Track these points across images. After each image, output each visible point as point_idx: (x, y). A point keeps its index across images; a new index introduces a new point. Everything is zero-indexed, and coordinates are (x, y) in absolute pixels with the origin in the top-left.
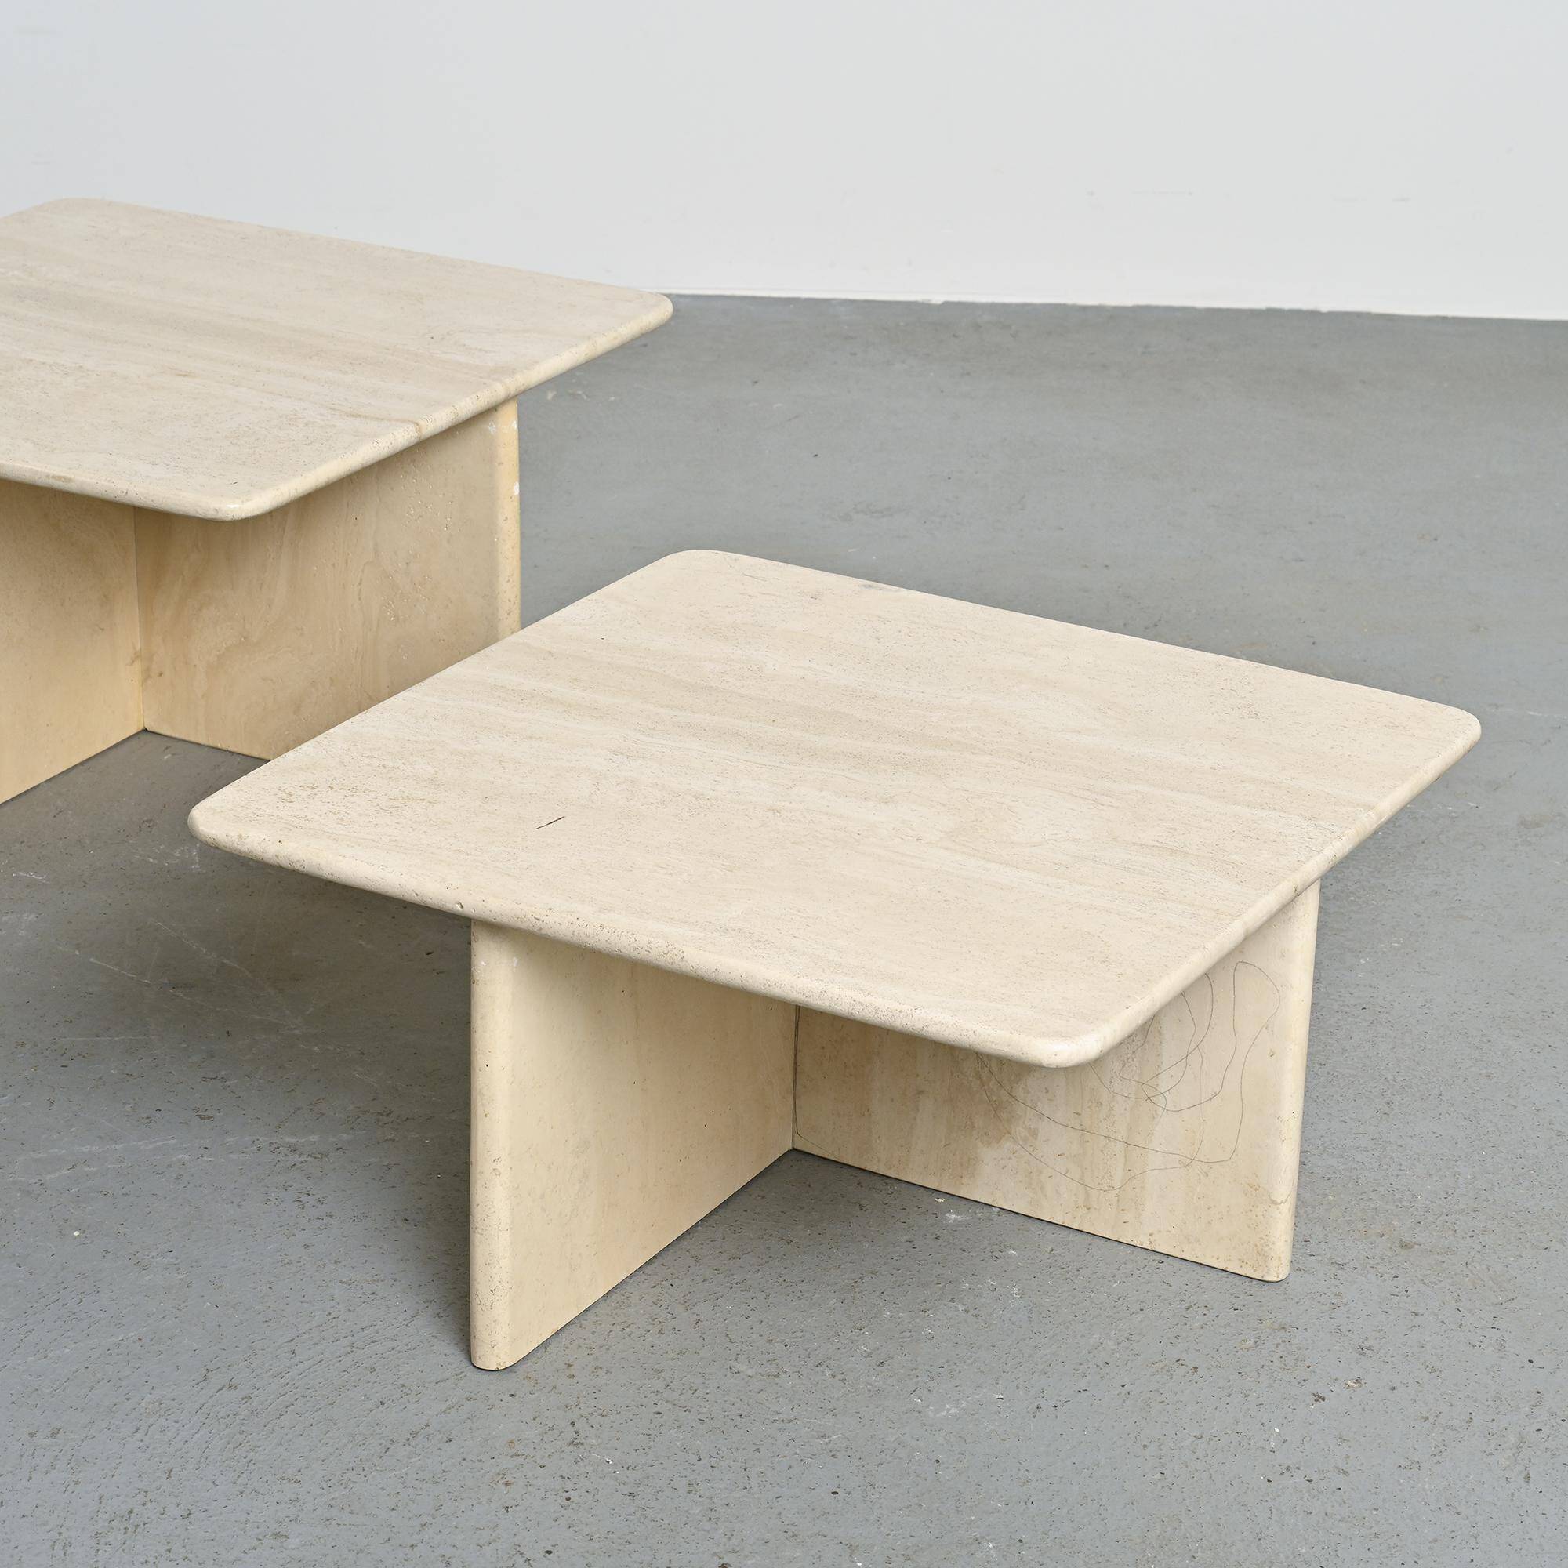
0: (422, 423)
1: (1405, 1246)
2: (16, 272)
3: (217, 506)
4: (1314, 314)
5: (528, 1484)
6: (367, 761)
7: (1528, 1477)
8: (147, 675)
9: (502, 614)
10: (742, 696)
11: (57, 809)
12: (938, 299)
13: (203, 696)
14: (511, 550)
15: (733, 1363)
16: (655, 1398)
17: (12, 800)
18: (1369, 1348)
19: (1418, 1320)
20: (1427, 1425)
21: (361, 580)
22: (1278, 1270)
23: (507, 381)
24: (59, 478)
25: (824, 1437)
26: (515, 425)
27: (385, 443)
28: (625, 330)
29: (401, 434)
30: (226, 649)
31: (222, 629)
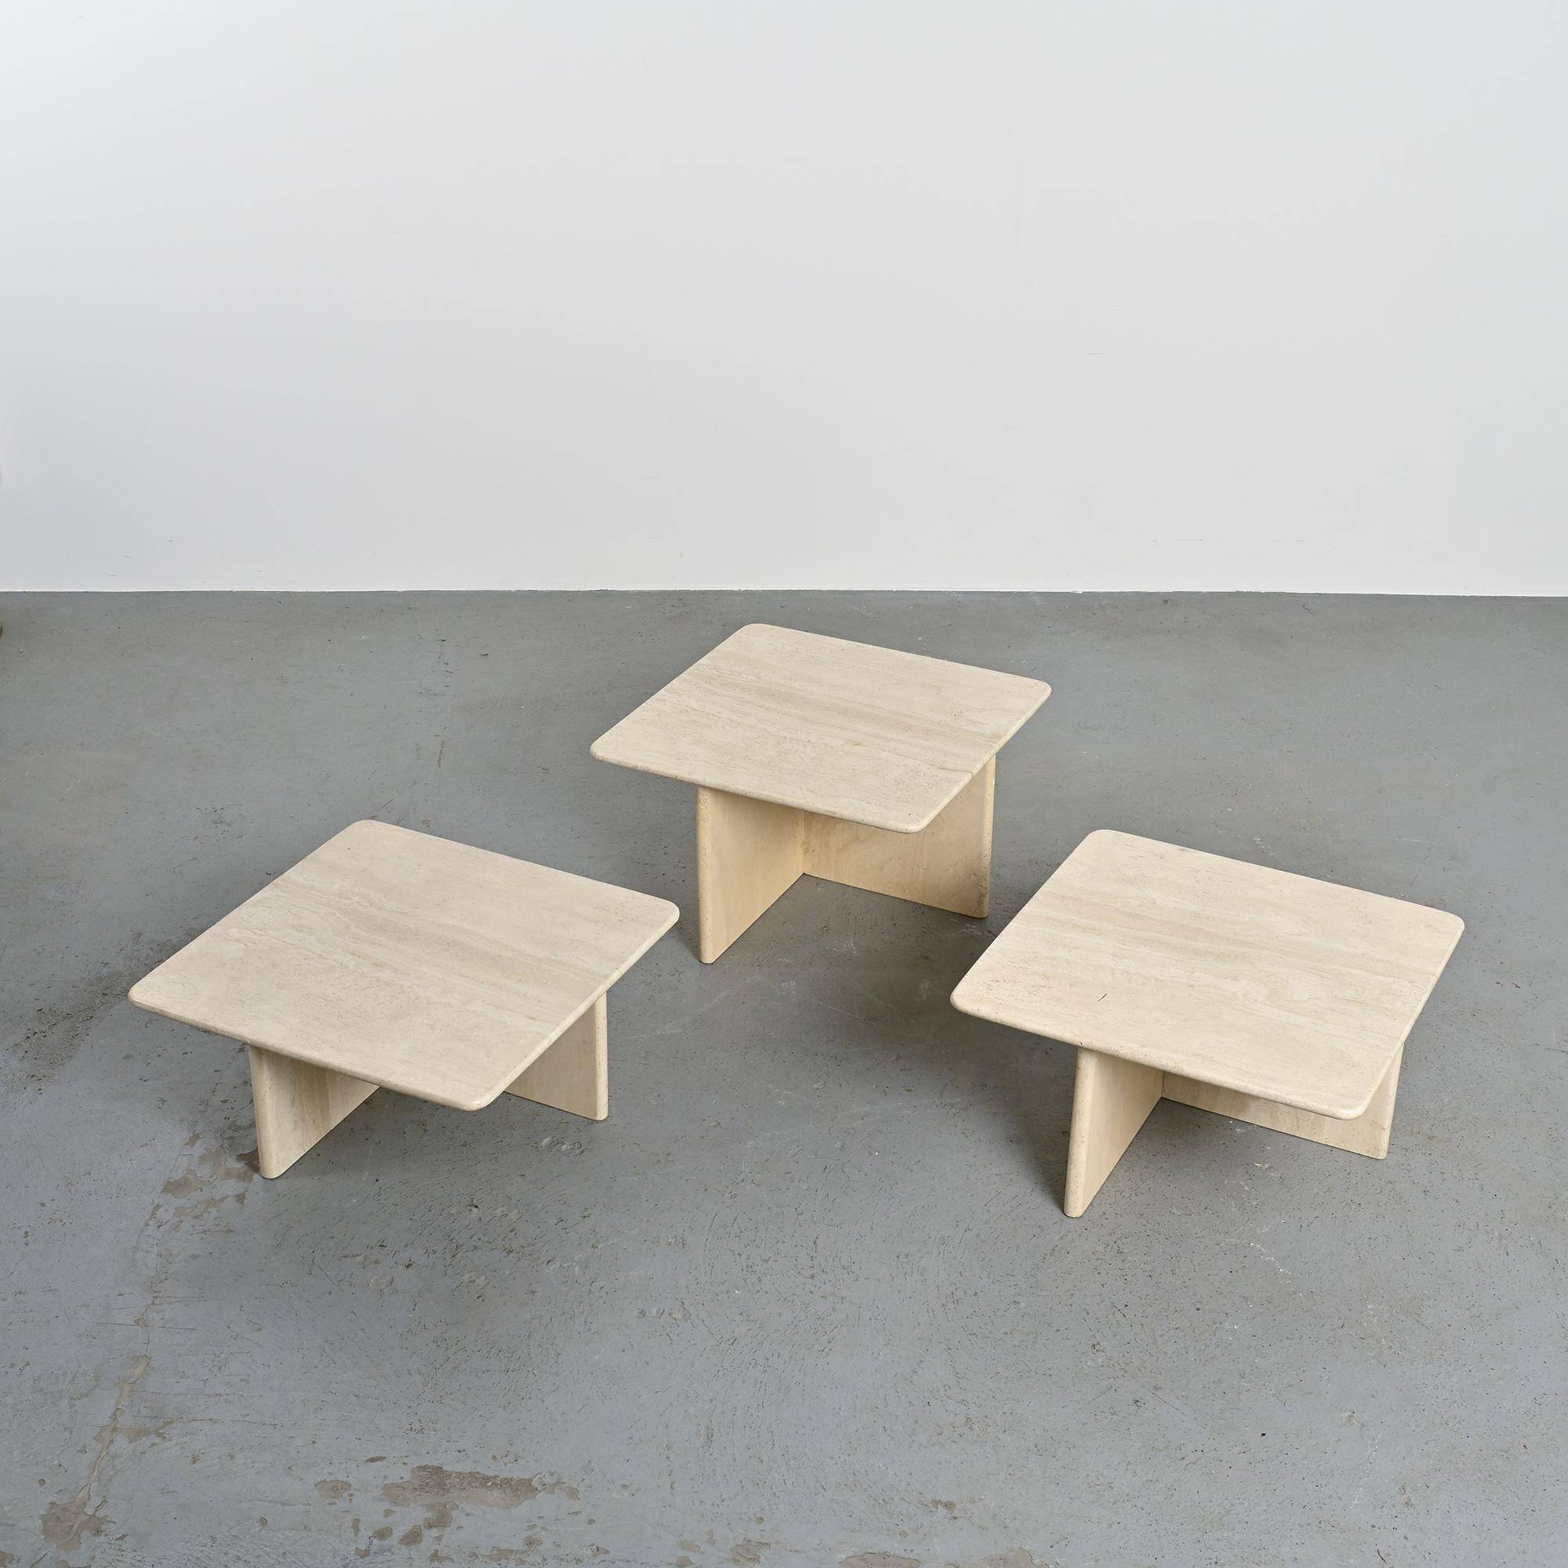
0: (973, 771)
1: (1430, 1138)
3: (906, 828)
4: (1259, 594)
5: (1108, 1273)
6: (1013, 964)
7: (1508, 1253)
8: (806, 851)
9: (985, 834)
10: (1154, 920)
12: (1080, 591)
13: (835, 862)
15: (1170, 1209)
16: (1145, 1228)
18: (1428, 1191)
19: (1445, 1176)
20: (1461, 1229)
22: (1382, 1155)
23: (1000, 743)
24: (831, 812)
25: (1218, 1244)
27: (962, 785)
28: (1037, 706)
29: (967, 778)
30: (847, 842)
31: (845, 833)
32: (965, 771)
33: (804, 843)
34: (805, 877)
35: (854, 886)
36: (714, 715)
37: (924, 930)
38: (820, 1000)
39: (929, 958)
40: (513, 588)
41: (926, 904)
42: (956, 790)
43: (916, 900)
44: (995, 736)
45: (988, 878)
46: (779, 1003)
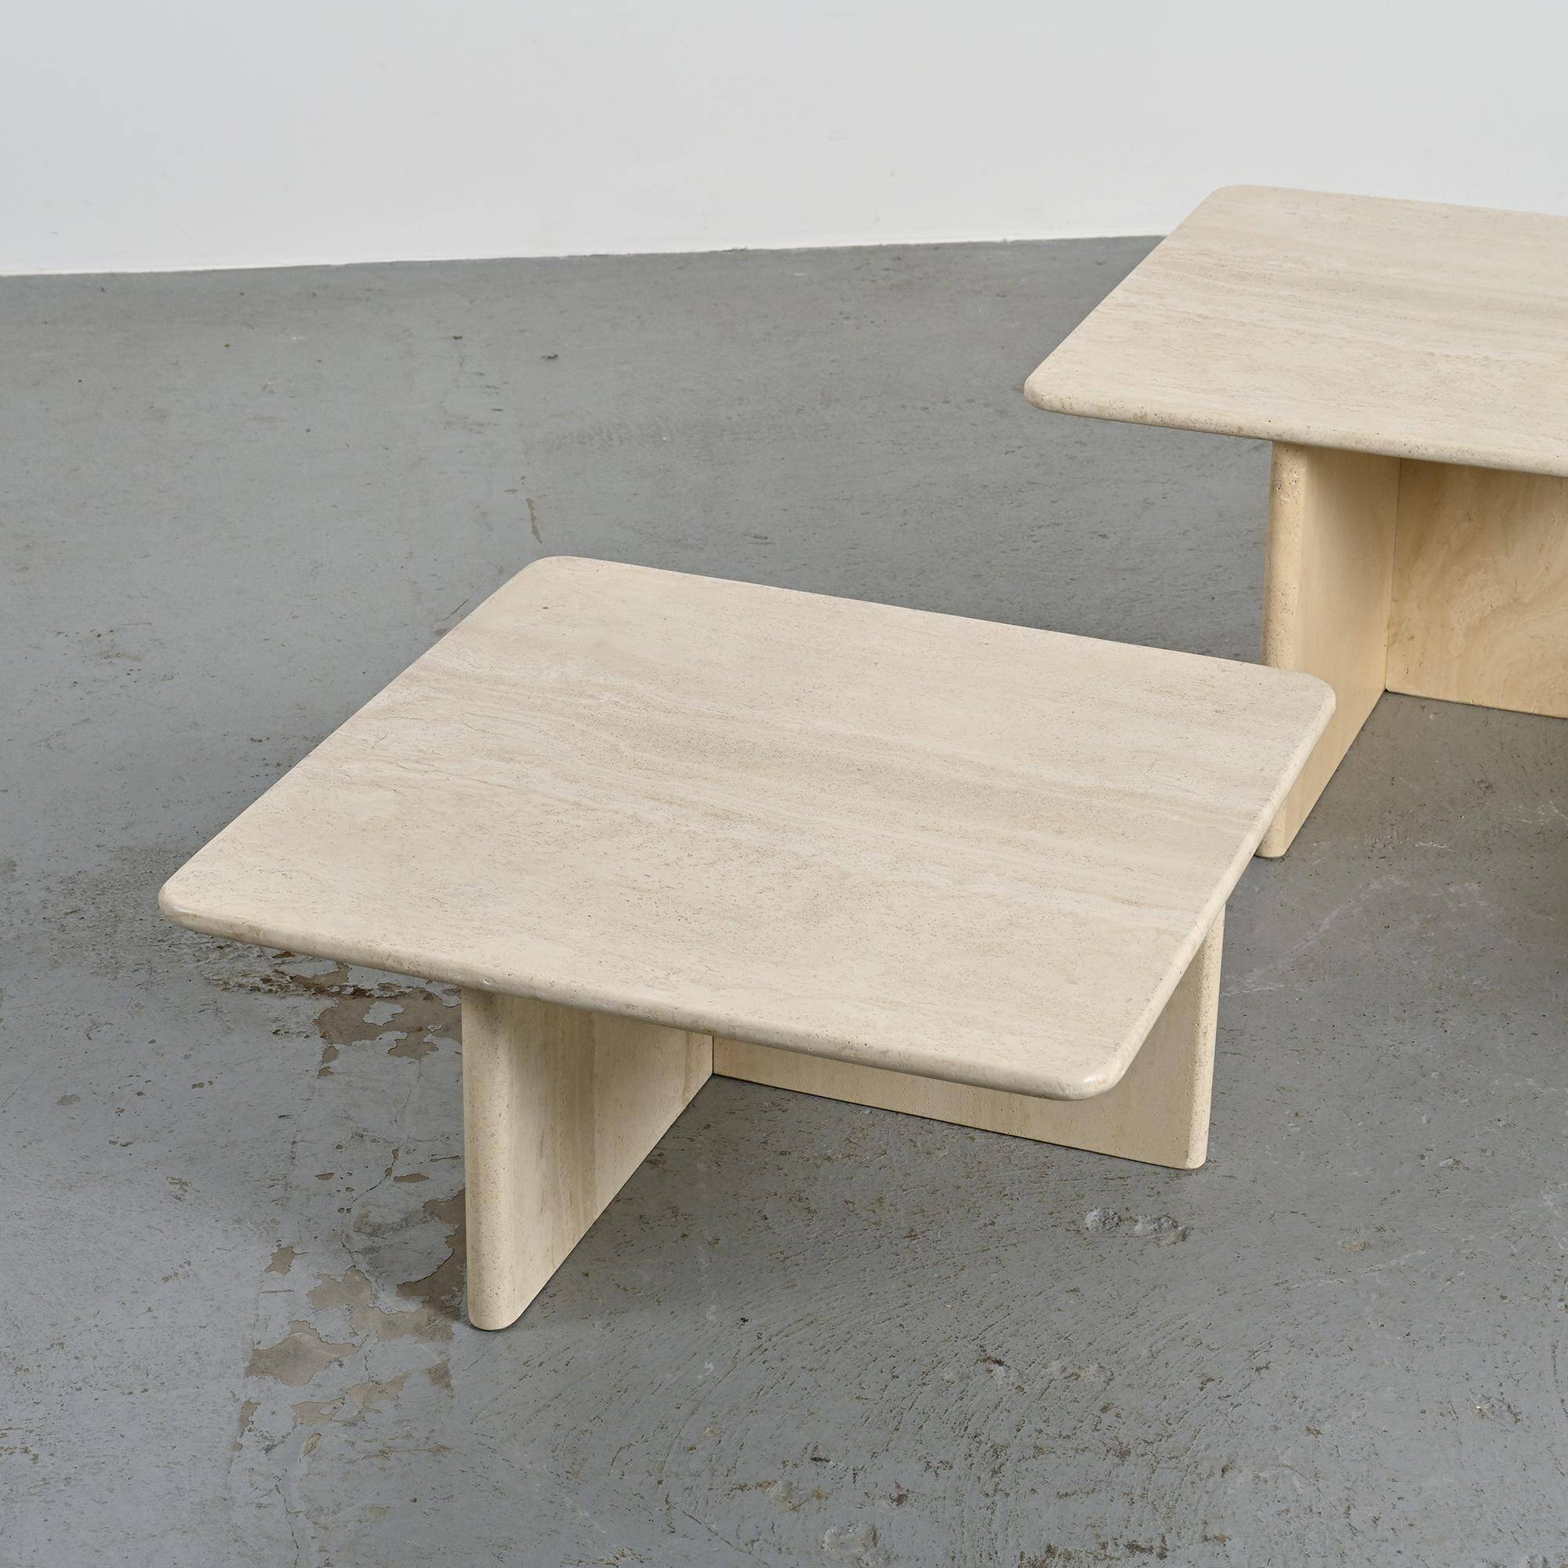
8: (1394, 640)
11: (1386, 777)
13: (1458, 657)
30: (1491, 611)
31: (1489, 592)
33: (1391, 621)
35: (1502, 706)
38: (1546, 913)
46: (1463, 924)
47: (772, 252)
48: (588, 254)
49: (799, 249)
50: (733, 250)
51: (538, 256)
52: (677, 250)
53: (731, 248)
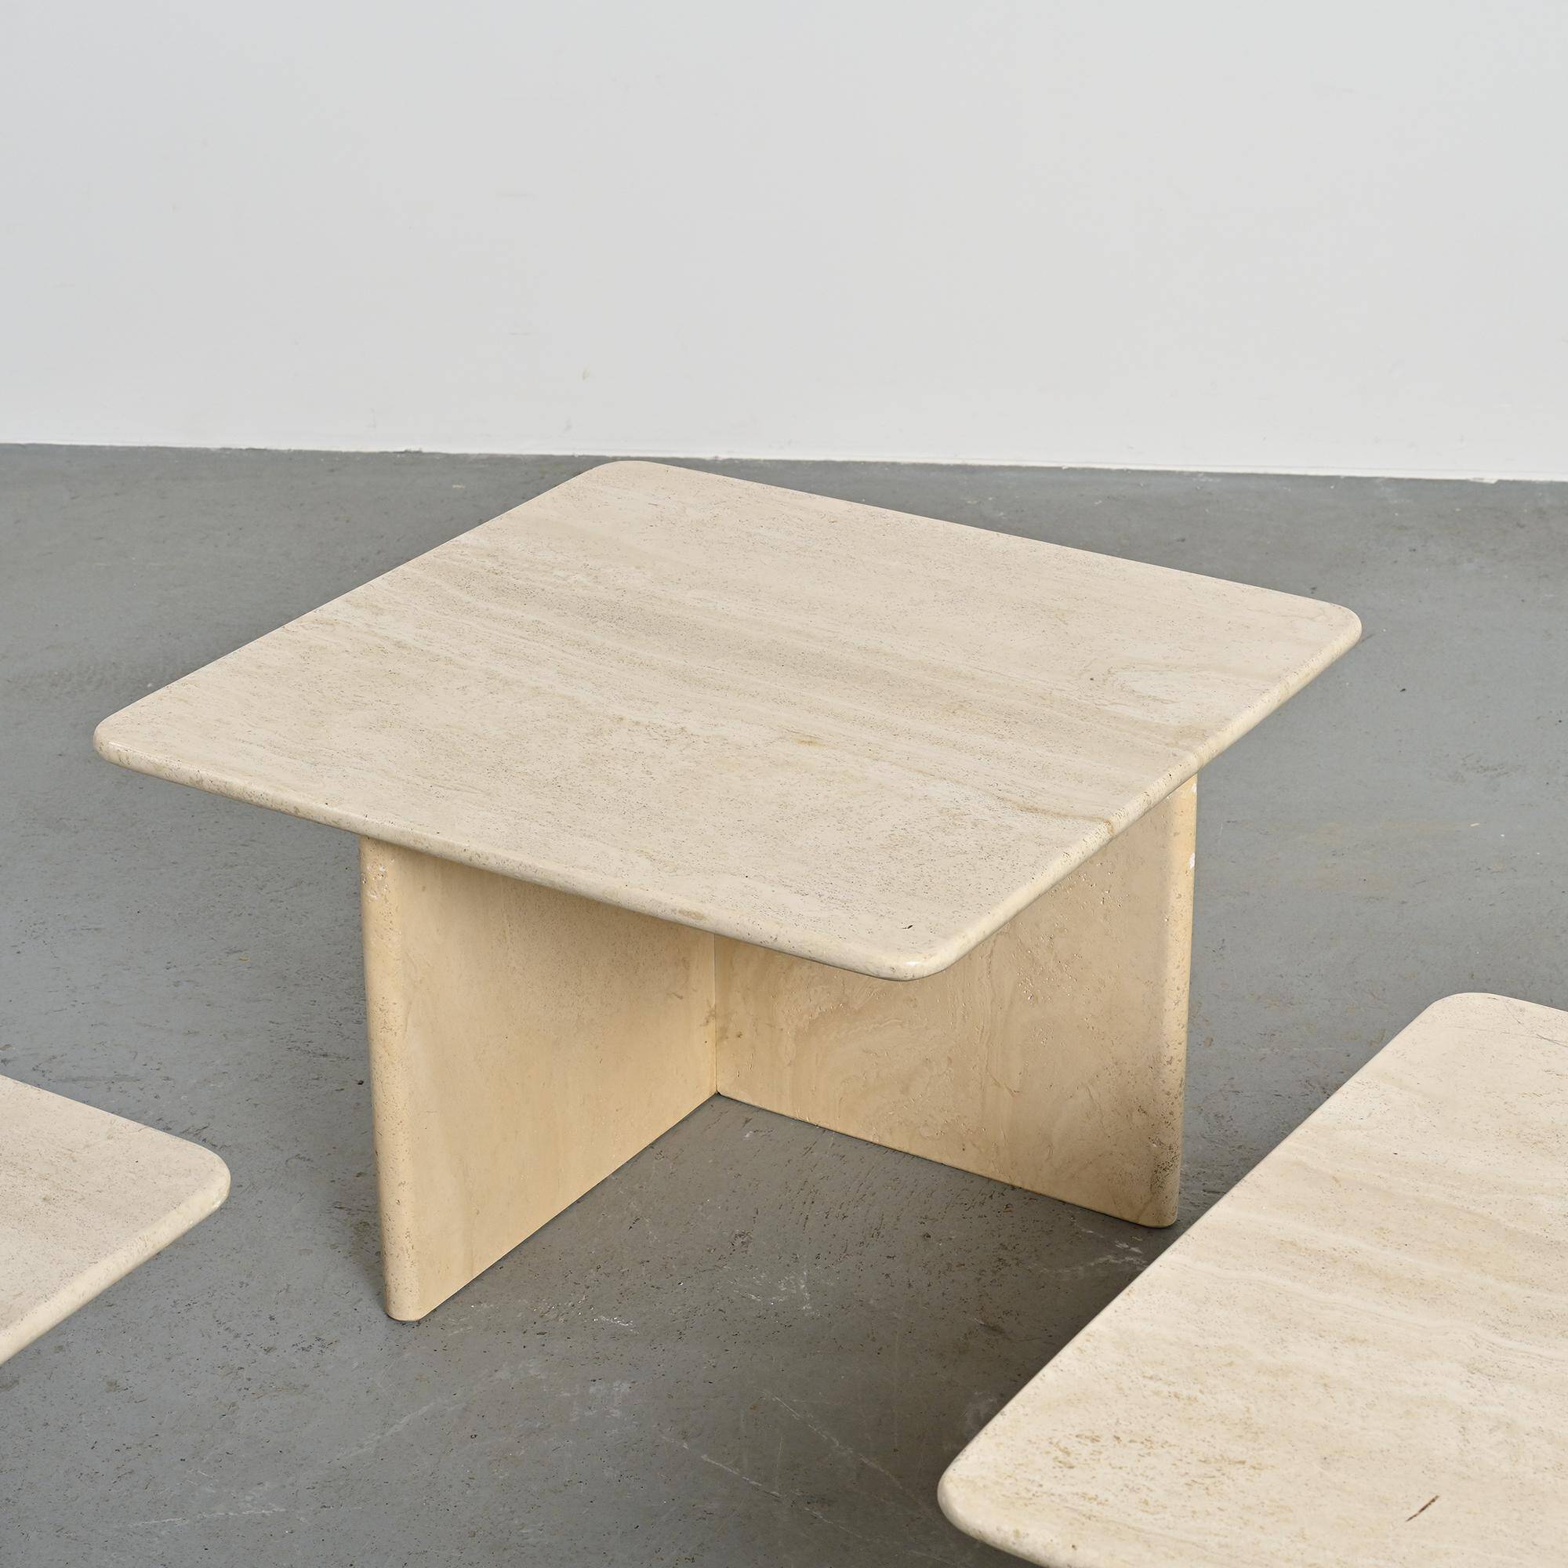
0: (1113, 820)
2: (578, 577)
3: (894, 964)
6: (1152, 1384)
8: (722, 1034)
9: (1169, 1004)
11: (632, 1216)
12: (1491, 477)
13: (789, 1065)
14: (1183, 931)
17: (578, 1201)
21: (992, 952)
23: (1200, 749)
24: (689, 914)
26: (1194, 789)
27: (1077, 853)
28: (1317, 663)
29: (1093, 839)
30: (819, 1013)
31: (816, 991)
32: (1092, 819)
33: (713, 1014)
34: (717, 1103)
35: (839, 1129)
36: (449, 661)
37: (1003, 1253)
38: (685, 1436)
39: (1001, 1332)
40: (214, 442)
41: (1018, 1184)
42: (1057, 868)
43: (991, 1171)
44: (1195, 733)
45: (1178, 1122)
46: (571, 1442)
47: (448, 456)
48: (244, 447)
49: (480, 454)
50: (406, 452)
51: (188, 446)
52: (344, 449)
53: (403, 450)
